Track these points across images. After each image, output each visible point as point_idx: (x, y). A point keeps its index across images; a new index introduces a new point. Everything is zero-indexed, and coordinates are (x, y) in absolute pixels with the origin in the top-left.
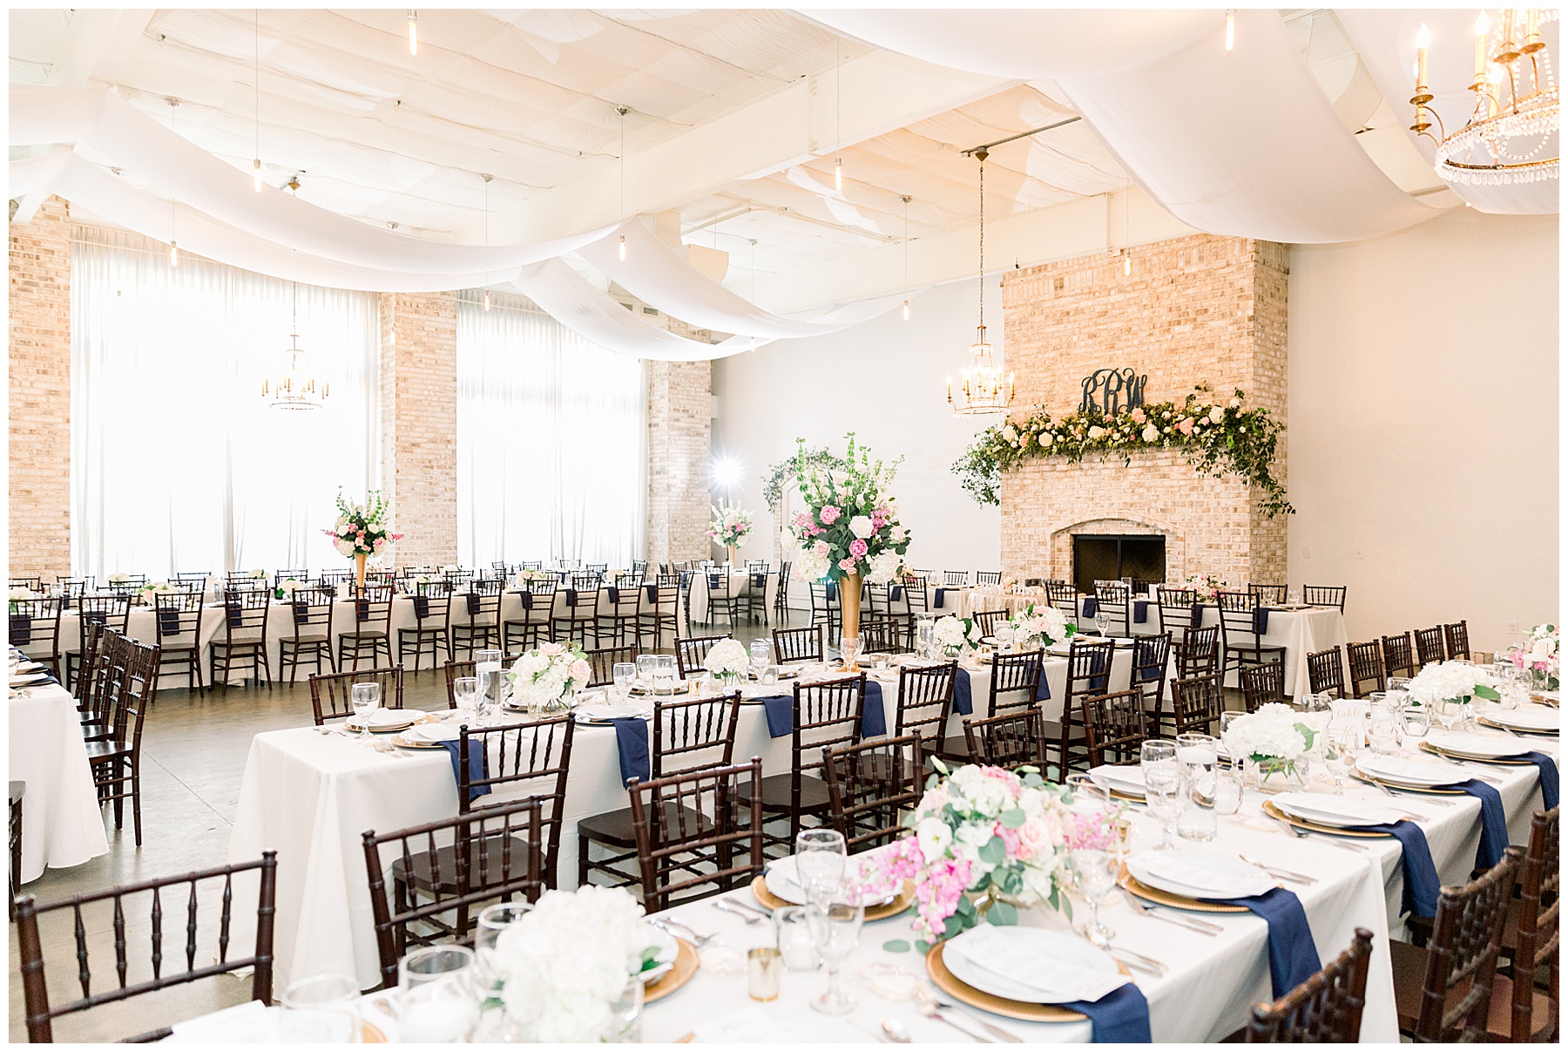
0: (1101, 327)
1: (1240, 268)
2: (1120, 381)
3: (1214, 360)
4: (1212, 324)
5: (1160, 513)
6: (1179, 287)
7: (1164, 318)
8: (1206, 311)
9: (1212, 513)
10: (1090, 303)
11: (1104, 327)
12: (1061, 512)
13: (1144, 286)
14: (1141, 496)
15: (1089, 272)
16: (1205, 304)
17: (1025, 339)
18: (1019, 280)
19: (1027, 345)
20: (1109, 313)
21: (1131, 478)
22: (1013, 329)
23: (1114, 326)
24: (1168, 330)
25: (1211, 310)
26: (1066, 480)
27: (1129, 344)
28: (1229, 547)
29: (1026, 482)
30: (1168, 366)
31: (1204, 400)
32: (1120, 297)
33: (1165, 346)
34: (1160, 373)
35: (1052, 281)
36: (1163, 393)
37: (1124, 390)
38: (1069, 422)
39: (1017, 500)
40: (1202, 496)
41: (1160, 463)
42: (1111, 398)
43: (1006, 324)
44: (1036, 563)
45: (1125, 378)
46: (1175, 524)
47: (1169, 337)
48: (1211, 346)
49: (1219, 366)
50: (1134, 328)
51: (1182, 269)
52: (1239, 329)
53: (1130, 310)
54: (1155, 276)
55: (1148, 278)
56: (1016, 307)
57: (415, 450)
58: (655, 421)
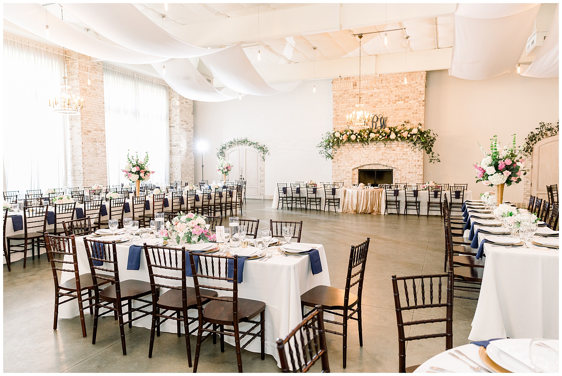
0: (371, 100)
1: (420, 84)
2: (378, 118)
3: (411, 113)
4: (410, 102)
5: (392, 162)
6: (399, 89)
7: (394, 98)
8: (408, 97)
9: (410, 162)
10: (366, 92)
11: (372, 100)
12: (356, 162)
13: (386, 87)
14: (385, 156)
15: (366, 81)
16: (408, 95)
17: (341, 102)
18: (339, 81)
19: (342, 104)
20: (374, 96)
21: (382, 151)
22: (336, 98)
23: (375, 100)
24: (395, 103)
25: (410, 97)
26: (358, 151)
27: (381, 106)
28: (416, 172)
29: (342, 151)
30: (395, 114)
31: (408, 127)
32: (378, 90)
33: (394, 108)
34: (392, 117)
35: (352, 83)
36: (393, 123)
37: (379, 122)
38: (361, 132)
39: (338, 158)
40: (407, 157)
41: (393, 146)
42: (374, 124)
43: (333, 97)
44: (346, 179)
45: (379, 118)
46: (398, 165)
47: (395, 105)
48: (410, 109)
49: (412, 115)
50: (383, 101)
51: (400, 83)
52: (420, 104)
53: (381, 95)
54: (391, 84)
55: (388, 85)
56: (338, 91)
57: (90, 134)
58: (172, 125)
